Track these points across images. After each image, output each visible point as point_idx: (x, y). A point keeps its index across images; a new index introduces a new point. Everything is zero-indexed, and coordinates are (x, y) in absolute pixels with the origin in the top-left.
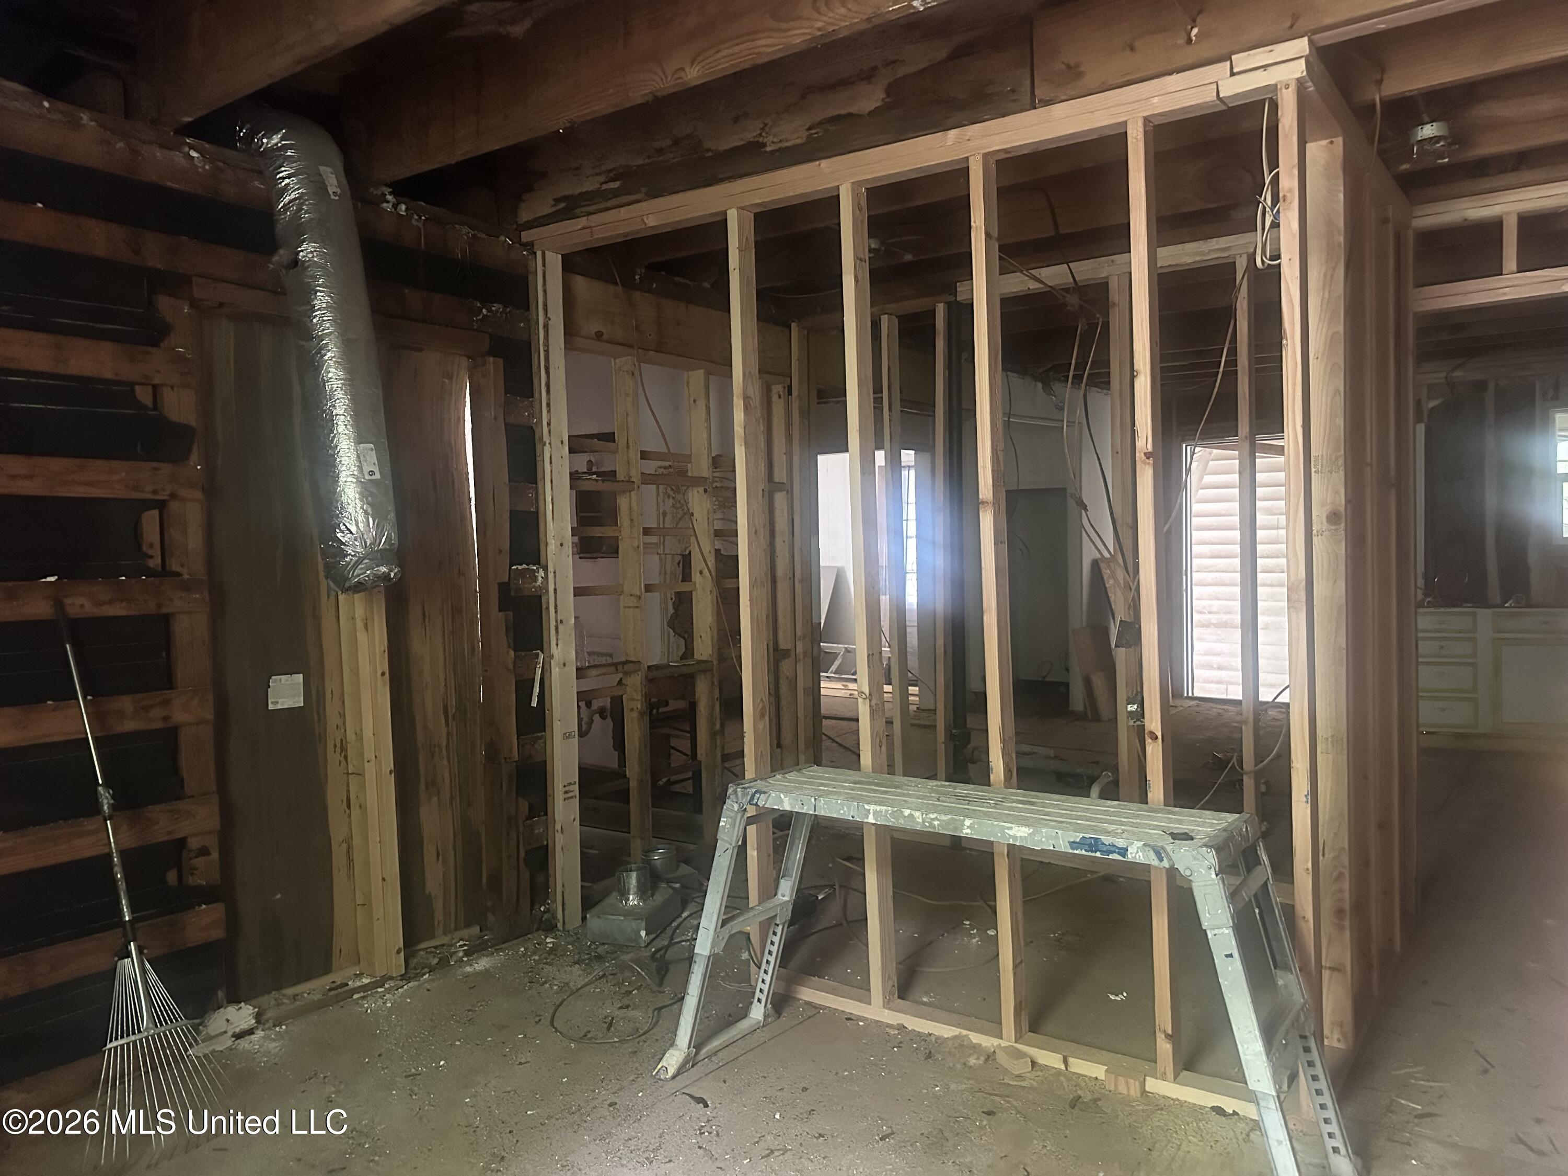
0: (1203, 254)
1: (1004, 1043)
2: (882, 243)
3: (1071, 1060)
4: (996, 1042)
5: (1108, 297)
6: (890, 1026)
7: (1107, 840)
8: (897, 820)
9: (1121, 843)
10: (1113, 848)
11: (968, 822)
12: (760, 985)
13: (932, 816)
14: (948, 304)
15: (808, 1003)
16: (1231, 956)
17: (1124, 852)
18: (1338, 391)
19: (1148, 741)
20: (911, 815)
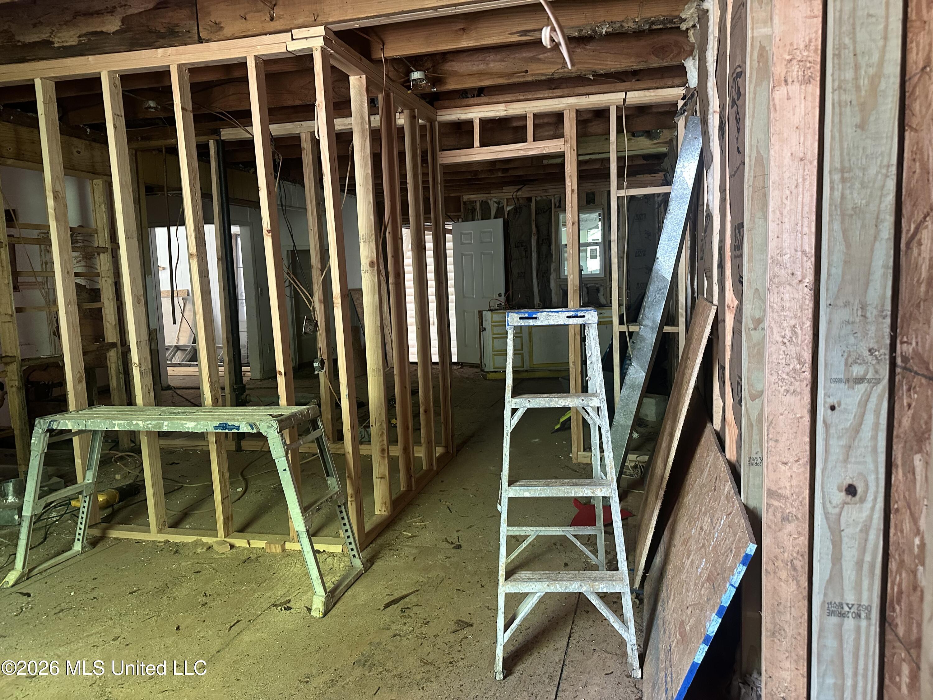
0: (345, 125)
1: (218, 539)
2: (158, 104)
3: (251, 541)
4: (213, 540)
5: (300, 145)
6: (160, 542)
7: (230, 423)
8: (130, 426)
9: (237, 424)
10: (233, 427)
11: (166, 423)
12: (78, 531)
13: (148, 422)
14: (217, 141)
15: (115, 539)
16: (285, 470)
17: (238, 428)
18: (370, 202)
19: (278, 375)
20: (137, 424)
